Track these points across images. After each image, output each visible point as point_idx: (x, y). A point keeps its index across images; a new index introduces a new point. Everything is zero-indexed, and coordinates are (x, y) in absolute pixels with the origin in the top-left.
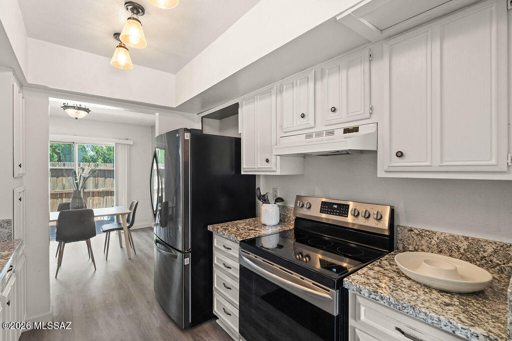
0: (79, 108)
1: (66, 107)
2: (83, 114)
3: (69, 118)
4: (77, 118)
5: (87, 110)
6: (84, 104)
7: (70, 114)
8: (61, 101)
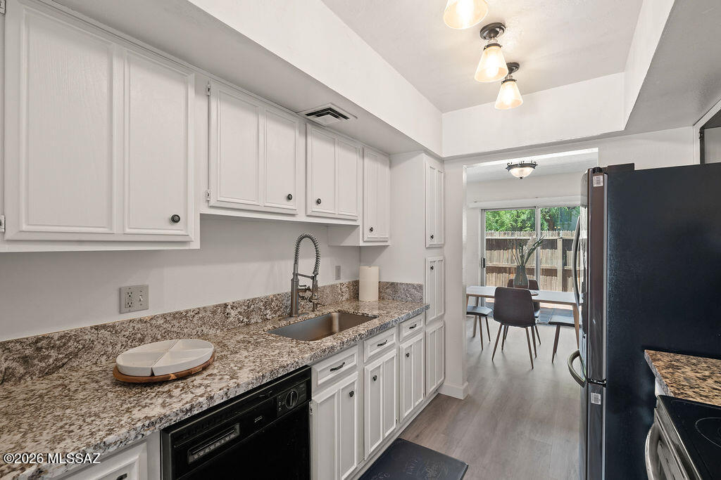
0: (523, 165)
1: (510, 167)
2: (528, 171)
3: (513, 179)
4: (521, 178)
5: (533, 165)
6: (527, 160)
7: (514, 175)
8: (505, 162)
